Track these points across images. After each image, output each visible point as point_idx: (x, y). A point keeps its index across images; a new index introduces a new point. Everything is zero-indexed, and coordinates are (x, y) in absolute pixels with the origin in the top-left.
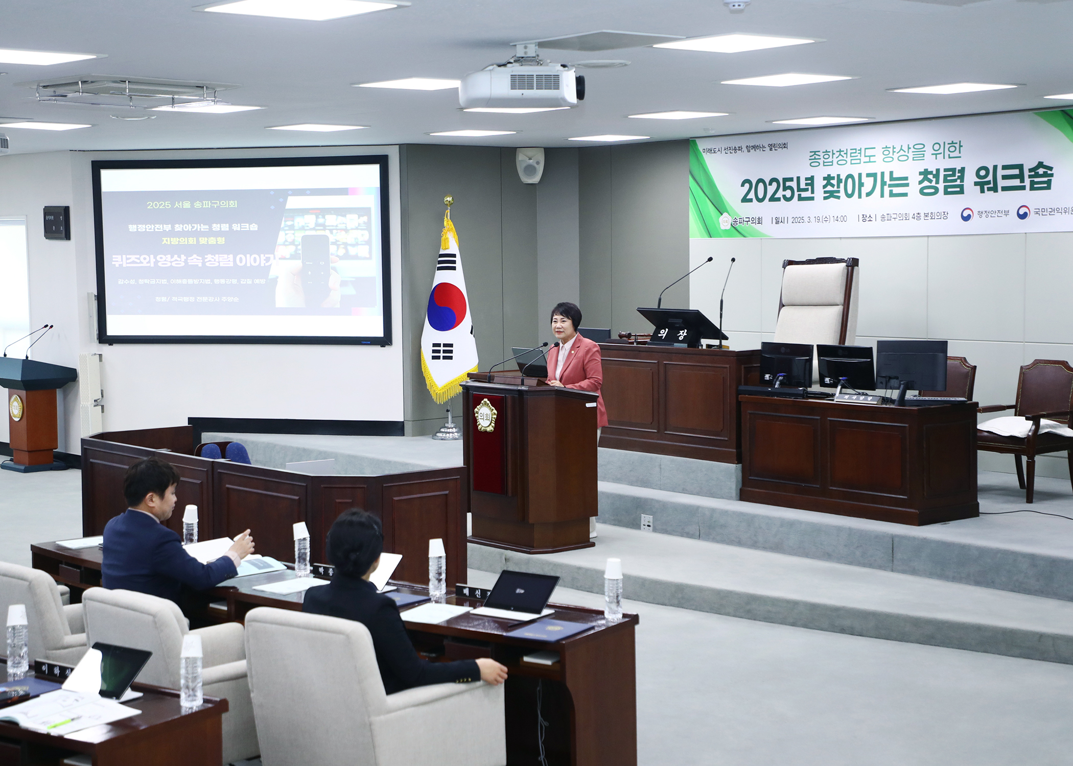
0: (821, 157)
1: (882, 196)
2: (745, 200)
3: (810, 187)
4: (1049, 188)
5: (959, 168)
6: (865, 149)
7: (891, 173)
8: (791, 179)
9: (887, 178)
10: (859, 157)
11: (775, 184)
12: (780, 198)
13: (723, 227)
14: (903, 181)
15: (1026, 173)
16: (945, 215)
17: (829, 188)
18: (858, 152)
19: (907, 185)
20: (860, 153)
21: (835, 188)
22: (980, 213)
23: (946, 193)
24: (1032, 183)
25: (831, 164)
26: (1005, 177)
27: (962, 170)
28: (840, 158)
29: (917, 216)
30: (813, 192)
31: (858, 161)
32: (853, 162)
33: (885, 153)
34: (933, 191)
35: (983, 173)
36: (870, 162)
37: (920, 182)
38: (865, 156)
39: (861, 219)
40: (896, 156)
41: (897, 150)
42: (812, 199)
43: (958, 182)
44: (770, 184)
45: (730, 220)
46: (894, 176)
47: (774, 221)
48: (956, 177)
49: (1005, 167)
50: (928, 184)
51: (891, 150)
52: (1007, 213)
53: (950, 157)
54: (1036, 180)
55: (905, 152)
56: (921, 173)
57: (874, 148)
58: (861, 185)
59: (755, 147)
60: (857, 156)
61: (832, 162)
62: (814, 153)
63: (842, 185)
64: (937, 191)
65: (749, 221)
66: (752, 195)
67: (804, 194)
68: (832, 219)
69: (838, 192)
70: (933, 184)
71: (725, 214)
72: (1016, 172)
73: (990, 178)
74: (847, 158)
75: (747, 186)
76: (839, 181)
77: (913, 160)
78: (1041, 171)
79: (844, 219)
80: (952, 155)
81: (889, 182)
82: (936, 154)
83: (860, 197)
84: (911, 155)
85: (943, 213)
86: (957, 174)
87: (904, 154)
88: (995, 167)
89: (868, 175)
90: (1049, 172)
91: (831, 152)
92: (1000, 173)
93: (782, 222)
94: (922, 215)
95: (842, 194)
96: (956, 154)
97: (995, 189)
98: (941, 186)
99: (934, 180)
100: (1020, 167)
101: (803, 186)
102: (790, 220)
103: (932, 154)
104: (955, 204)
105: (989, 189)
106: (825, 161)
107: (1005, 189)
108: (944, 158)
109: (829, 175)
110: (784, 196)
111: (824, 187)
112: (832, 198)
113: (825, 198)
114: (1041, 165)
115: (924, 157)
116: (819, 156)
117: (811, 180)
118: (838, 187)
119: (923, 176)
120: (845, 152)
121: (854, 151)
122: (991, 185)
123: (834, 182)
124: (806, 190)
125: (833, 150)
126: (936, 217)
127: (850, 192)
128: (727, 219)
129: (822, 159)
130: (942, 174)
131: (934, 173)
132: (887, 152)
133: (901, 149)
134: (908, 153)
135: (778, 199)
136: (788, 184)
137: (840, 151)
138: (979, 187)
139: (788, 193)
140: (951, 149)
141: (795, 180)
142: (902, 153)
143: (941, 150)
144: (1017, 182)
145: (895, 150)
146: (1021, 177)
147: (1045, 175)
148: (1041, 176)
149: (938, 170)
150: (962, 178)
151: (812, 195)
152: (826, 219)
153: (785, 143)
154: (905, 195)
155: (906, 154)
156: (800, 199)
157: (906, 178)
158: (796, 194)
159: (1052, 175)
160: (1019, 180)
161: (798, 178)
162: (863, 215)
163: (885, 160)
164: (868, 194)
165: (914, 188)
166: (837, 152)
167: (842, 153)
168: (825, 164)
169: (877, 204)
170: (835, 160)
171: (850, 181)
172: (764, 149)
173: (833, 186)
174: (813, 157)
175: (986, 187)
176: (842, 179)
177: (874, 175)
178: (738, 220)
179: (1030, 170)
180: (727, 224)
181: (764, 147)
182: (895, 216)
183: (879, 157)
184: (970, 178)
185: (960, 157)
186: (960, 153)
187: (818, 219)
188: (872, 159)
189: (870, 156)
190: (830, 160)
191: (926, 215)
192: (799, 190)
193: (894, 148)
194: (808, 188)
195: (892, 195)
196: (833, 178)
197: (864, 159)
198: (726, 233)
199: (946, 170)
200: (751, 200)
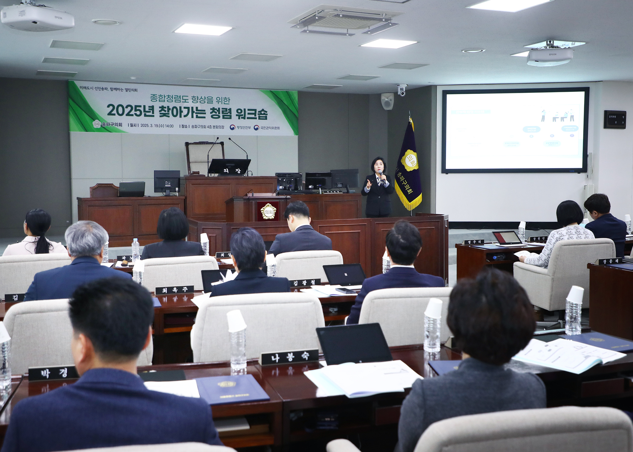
0: (158, 97)
1: (192, 117)
2: (110, 114)
3: (151, 111)
4: (266, 119)
5: (228, 108)
6: (183, 96)
7: (197, 108)
8: (140, 106)
9: (195, 110)
10: (179, 99)
11: (129, 108)
12: (133, 115)
13: (95, 127)
14: (203, 112)
15: (257, 113)
16: (223, 127)
17: (163, 112)
18: (179, 97)
19: (205, 113)
20: (180, 98)
21: (167, 112)
22: (238, 127)
23: (223, 118)
24: (259, 117)
25: (164, 101)
26: (249, 114)
27: (230, 109)
28: (169, 99)
29: (210, 127)
30: (153, 113)
31: (179, 101)
32: (176, 101)
33: (193, 99)
34: (217, 117)
35: (239, 111)
36: (185, 102)
37: (211, 113)
38: (183, 99)
39: (181, 127)
40: (199, 101)
41: (199, 98)
42: (153, 116)
43: (229, 114)
44: (127, 107)
45: (100, 123)
46: (198, 109)
47: (130, 125)
48: (228, 112)
49: (249, 110)
50: (215, 114)
51: (196, 98)
52: (250, 128)
53: (224, 104)
54: (261, 116)
55: (203, 99)
56: (211, 109)
57: (188, 96)
58: (181, 112)
59: (116, 89)
60: (178, 99)
61: (164, 100)
62: (153, 95)
63: (170, 111)
64: (219, 117)
65: (113, 124)
66: (115, 112)
67: (147, 114)
68: (165, 126)
69: (169, 114)
70: (217, 114)
71: (97, 120)
72: (254, 112)
73: (243, 113)
74: (172, 99)
75: (111, 108)
76: (169, 109)
77: (208, 103)
78: (263, 112)
79: (172, 126)
80: (225, 103)
81: (195, 112)
82: (218, 102)
83: (181, 117)
84: (206, 101)
85: (222, 126)
86: (228, 111)
87: (203, 100)
88: (245, 110)
89: (185, 108)
90: (266, 113)
91: (164, 96)
92: (247, 112)
93: (134, 126)
94: (212, 127)
95: (171, 115)
96: (227, 102)
97: (244, 118)
98: (221, 115)
99: (218, 112)
100: (255, 110)
101: (147, 109)
102: (140, 125)
103: (216, 102)
104: (227, 123)
105: (242, 118)
106: (160, 99)
107: (248, 118)
108: (222, 104)
109: (163, 106)
110: (136, 114)
111: (160, 111)
112: (164, 117)
113: (160, 116)
114: (263, 110)
115: (212, 102)
116: (157, 97)
117: (152, 108)
118: (168, 111)
119: (212, 110)
120: (172, 96)
121: (177, 96)
122: (243, 116)
123: (166, 109)
124: (150, 112)
125: (164, 95)
126: (219, 128)
127: (175, 114)
128: (98, 123)
129: (158, 99)
130: (221, 110)
131: (217, 109)
132: (194, 99)
133: (201, 98)
134: (205, 100)
135: (132, 115)
136: (138, 108)
137: (169, 96)
138: (238, 117)
139: (138, 113)
140: (225, 100)
141: (142, 107)
142: (202, 100)
143: (221, 100)
144: (253, 116)
145: (198, 98)
146: (255, 114)
147: (264, 114)
148: (263, 114)
149: (219, 108)
150: (230, 112)
151: (153, 115)
152: (161, 126)
153: (136, 89)
154: (204, 117)
155: (204, 100)
156: (145, 115)
157: (204, 111)
158: (143, 113)
159: (267, 114)
160: (254, 115)
161: (144, 106)
162: (182, 125)
163: (193, 102)
164: (185, 116)
165: (208, 115)
166: (167, 96)
167: (169, 97)
168: (160, 101)
169: (189, 120)
170: (166, 100)
171: (175, 110)
172: (122, 91)
173: (165, 111)
174: (153, 97)
175: (241, 117)
176: (170, 108)
177: (188, 108)
178: (106, 124)
179: (259, 112)
180: (98, 125)
181: (122, 89)
182: (199, 126)
183: (190, 101)
184: (234, 113)
185: (229, 104)
186: (229, 102)
187: (157, 126)
188: (187, 101)
189: (185, 100)
190: (163, 99)
191: (214, 127)
192: (145, 111)
193: (198, 97)
194: (150, 111)
195: (197, 117)
196: (165, 108)
197: (182, 100)
198: (98, 130)
199: (222, 109)
200: (114, 115)
